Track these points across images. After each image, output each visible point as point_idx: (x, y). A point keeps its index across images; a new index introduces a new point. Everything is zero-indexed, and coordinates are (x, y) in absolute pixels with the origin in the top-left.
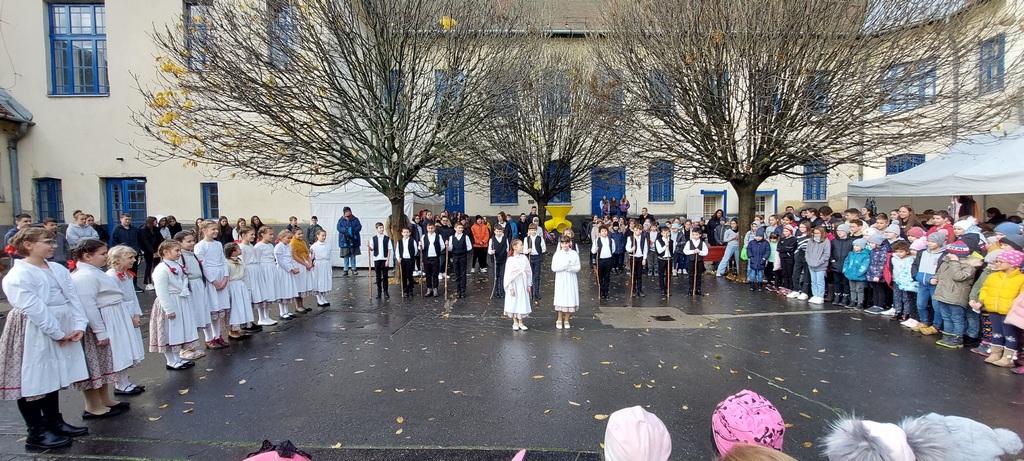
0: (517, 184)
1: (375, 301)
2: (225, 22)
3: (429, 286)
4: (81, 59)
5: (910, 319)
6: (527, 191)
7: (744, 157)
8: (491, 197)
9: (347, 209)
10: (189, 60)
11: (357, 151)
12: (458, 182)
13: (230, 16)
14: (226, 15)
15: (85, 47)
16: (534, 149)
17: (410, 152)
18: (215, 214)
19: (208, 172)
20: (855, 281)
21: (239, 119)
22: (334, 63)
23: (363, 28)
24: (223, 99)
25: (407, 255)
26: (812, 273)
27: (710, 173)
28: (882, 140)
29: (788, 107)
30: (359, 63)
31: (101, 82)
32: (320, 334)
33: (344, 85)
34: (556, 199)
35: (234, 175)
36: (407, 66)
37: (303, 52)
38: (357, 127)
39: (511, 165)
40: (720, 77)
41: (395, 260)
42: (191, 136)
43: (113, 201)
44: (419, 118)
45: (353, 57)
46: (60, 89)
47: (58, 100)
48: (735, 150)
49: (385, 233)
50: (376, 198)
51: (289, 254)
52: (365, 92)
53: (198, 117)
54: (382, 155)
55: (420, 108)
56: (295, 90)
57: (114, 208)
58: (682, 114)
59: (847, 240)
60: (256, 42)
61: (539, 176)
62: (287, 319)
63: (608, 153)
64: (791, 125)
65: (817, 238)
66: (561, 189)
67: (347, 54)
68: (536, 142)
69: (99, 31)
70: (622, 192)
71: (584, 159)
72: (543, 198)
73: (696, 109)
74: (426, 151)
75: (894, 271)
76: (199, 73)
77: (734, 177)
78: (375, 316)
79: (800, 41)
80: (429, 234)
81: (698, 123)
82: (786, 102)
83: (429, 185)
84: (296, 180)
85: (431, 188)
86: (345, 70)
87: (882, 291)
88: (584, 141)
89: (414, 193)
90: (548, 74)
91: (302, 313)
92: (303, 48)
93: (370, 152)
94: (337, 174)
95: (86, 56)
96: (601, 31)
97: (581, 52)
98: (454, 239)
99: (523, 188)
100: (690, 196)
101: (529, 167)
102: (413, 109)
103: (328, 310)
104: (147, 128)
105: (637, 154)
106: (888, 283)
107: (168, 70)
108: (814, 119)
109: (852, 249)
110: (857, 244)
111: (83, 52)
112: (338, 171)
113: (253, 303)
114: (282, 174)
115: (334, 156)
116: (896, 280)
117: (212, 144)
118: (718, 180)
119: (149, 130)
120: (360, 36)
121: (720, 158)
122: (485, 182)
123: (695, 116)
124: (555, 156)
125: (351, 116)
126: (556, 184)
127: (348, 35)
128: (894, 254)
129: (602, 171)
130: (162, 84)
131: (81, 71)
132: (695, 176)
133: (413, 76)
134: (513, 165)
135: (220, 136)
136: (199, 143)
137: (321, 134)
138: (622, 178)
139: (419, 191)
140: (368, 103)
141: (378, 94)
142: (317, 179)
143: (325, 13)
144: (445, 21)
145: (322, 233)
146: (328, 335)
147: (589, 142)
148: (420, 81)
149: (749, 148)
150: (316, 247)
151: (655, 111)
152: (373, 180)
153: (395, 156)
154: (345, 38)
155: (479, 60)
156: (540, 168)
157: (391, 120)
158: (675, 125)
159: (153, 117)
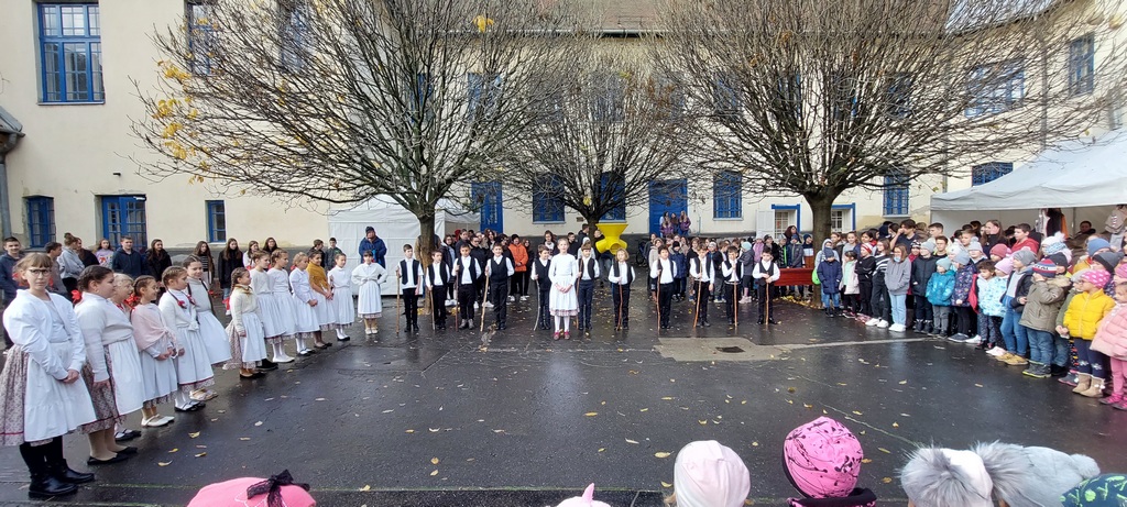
0: (563, 200)
1: (403, 335)
2: (233, 24)
3: (464, 317)
4: (73, 63)
5: (996, 348)
6: (575, 207)
7: (819, 167)
8: (534, 214)
9: (370, 229)
10: (191, 63)
11: (380, 164)
12: (495, 198)
13: (238, 17)
14: (233, 15)
15: (78, 50)
16: (583, 159)
17: (442, 163)
18: (222, 237)
19: (214, 188)
20: (939, 306)
21: (248, 129)
22: (354, 66)
23: (386, 27)
24: (232, 106)
25: (438, 281)
26: (891, 297)
27: (781, 185)
28: (966, 148)
29: (866, 112)
30: (382, 66)
31: (96, 89)
32: (342, 371)
33: (365, 89)
34: (608, 216)
35: (244, 192)
36: (437, 69)
37: (319, 55)
38: (381, 138)
39: (557, 177)
40: (791, 79)
41: (425, 287)
42: (197, 148)
43: (110, 222)
44: (451, 125)
45: (375, 60)
46: (51, 96)
47: (49, 109)
48: (808, 160)
49: (414, 257)
50: (403, 217)
51: (307, 281)
52: (389, 98)
53: (203, 127)
54: (409, 168)
55: (452, 115)
56: (311, 96)
57: (111, 230)
58: (750, 120)
59: (930, 259)
60: (267, 44)
61: (589, 190)
62: (305, 355)
63: (668, 164)
64: (869, 132)
65: (898, 258)
66: (614, 205)
67: (369, 57)
68: (586, 152)
69: (93, 32)
70: (684, 207)
71: (640, 171)
72: (593, 215)
73: (765, 114)
74: (460, 163)
75: (980, 294)
76: (204, 77)
77: (807, 189)
78: (404, 351)
79: (878, 41)
80: (463, 258)
81: (768, 130)
82: (863, 106)
83: (463, 200)
84: (313, 197)
85: (465, 205)
86: (367, 74)
87: (966, 317)
88: (640, 151)
89: (445, 210)
90: (598, 77)
91: (321, 348)
92: (319, 50)
93: (396, 165)
94: (359, 189)
95: (79, 60)
96: (659, 31)
97: (635, 53)
98: (493, 263)
99: (571, 204)
100: (759, 211)
101: (577, 179)
102: (444, 116)
103: (350, 345)
104: (148, 139)
105: (701, 165)
106: (974, 307)
107: (172, 76)
108: (894, 124)
109: (936, 270)
110: (942, 264)
111: (75, 56)
112: (359, 186)
113: (265, 339)
114: (296, 189)
115: (355, 169)
116: (980, 305)
117: (219, 156)
118: (790, 193)
119: (150, 142)
120: (383, 37)
121: (792, 168)
122: (527, 198)
123: (765, 122)
124: (607, 167)
125: (373, 124)
126: (609, 198)
127: (369, 36)
128: (979, 276)
129: (662, 184)
130: (164, 91)
131: (74, 76)
132: (765, 189)
133: (444, 80)
134: (558, 177)
135: (227, 147)
136: (204, 156)
137: (341, 144)
138: (684, 192)
139: (451, 208)
140: (393, 110)
141: (403, 99)
142: (335, 195)
143: (343, 13)
144: (481, 21)
145: (341, 257)
146: (352, 372)
147: (646, 151)
148: (452, 86)
149: (824, 157)
150: (334, 272)
151: (719, 117)
152: (399, 196)
153: (424, 168)
154: (366, 40)
155: (519, 63)
156: (590, 181)
157: (419, 127)
158: (742, 132)
159: (155, 128)
